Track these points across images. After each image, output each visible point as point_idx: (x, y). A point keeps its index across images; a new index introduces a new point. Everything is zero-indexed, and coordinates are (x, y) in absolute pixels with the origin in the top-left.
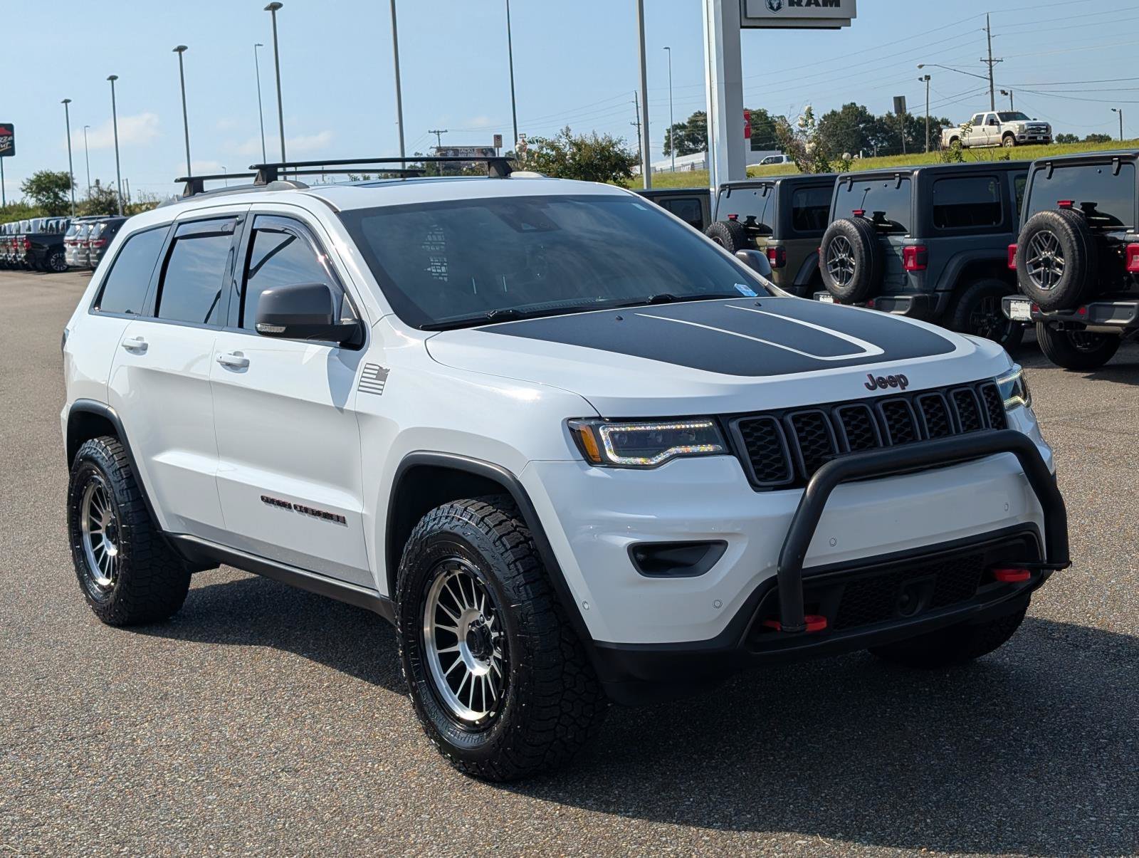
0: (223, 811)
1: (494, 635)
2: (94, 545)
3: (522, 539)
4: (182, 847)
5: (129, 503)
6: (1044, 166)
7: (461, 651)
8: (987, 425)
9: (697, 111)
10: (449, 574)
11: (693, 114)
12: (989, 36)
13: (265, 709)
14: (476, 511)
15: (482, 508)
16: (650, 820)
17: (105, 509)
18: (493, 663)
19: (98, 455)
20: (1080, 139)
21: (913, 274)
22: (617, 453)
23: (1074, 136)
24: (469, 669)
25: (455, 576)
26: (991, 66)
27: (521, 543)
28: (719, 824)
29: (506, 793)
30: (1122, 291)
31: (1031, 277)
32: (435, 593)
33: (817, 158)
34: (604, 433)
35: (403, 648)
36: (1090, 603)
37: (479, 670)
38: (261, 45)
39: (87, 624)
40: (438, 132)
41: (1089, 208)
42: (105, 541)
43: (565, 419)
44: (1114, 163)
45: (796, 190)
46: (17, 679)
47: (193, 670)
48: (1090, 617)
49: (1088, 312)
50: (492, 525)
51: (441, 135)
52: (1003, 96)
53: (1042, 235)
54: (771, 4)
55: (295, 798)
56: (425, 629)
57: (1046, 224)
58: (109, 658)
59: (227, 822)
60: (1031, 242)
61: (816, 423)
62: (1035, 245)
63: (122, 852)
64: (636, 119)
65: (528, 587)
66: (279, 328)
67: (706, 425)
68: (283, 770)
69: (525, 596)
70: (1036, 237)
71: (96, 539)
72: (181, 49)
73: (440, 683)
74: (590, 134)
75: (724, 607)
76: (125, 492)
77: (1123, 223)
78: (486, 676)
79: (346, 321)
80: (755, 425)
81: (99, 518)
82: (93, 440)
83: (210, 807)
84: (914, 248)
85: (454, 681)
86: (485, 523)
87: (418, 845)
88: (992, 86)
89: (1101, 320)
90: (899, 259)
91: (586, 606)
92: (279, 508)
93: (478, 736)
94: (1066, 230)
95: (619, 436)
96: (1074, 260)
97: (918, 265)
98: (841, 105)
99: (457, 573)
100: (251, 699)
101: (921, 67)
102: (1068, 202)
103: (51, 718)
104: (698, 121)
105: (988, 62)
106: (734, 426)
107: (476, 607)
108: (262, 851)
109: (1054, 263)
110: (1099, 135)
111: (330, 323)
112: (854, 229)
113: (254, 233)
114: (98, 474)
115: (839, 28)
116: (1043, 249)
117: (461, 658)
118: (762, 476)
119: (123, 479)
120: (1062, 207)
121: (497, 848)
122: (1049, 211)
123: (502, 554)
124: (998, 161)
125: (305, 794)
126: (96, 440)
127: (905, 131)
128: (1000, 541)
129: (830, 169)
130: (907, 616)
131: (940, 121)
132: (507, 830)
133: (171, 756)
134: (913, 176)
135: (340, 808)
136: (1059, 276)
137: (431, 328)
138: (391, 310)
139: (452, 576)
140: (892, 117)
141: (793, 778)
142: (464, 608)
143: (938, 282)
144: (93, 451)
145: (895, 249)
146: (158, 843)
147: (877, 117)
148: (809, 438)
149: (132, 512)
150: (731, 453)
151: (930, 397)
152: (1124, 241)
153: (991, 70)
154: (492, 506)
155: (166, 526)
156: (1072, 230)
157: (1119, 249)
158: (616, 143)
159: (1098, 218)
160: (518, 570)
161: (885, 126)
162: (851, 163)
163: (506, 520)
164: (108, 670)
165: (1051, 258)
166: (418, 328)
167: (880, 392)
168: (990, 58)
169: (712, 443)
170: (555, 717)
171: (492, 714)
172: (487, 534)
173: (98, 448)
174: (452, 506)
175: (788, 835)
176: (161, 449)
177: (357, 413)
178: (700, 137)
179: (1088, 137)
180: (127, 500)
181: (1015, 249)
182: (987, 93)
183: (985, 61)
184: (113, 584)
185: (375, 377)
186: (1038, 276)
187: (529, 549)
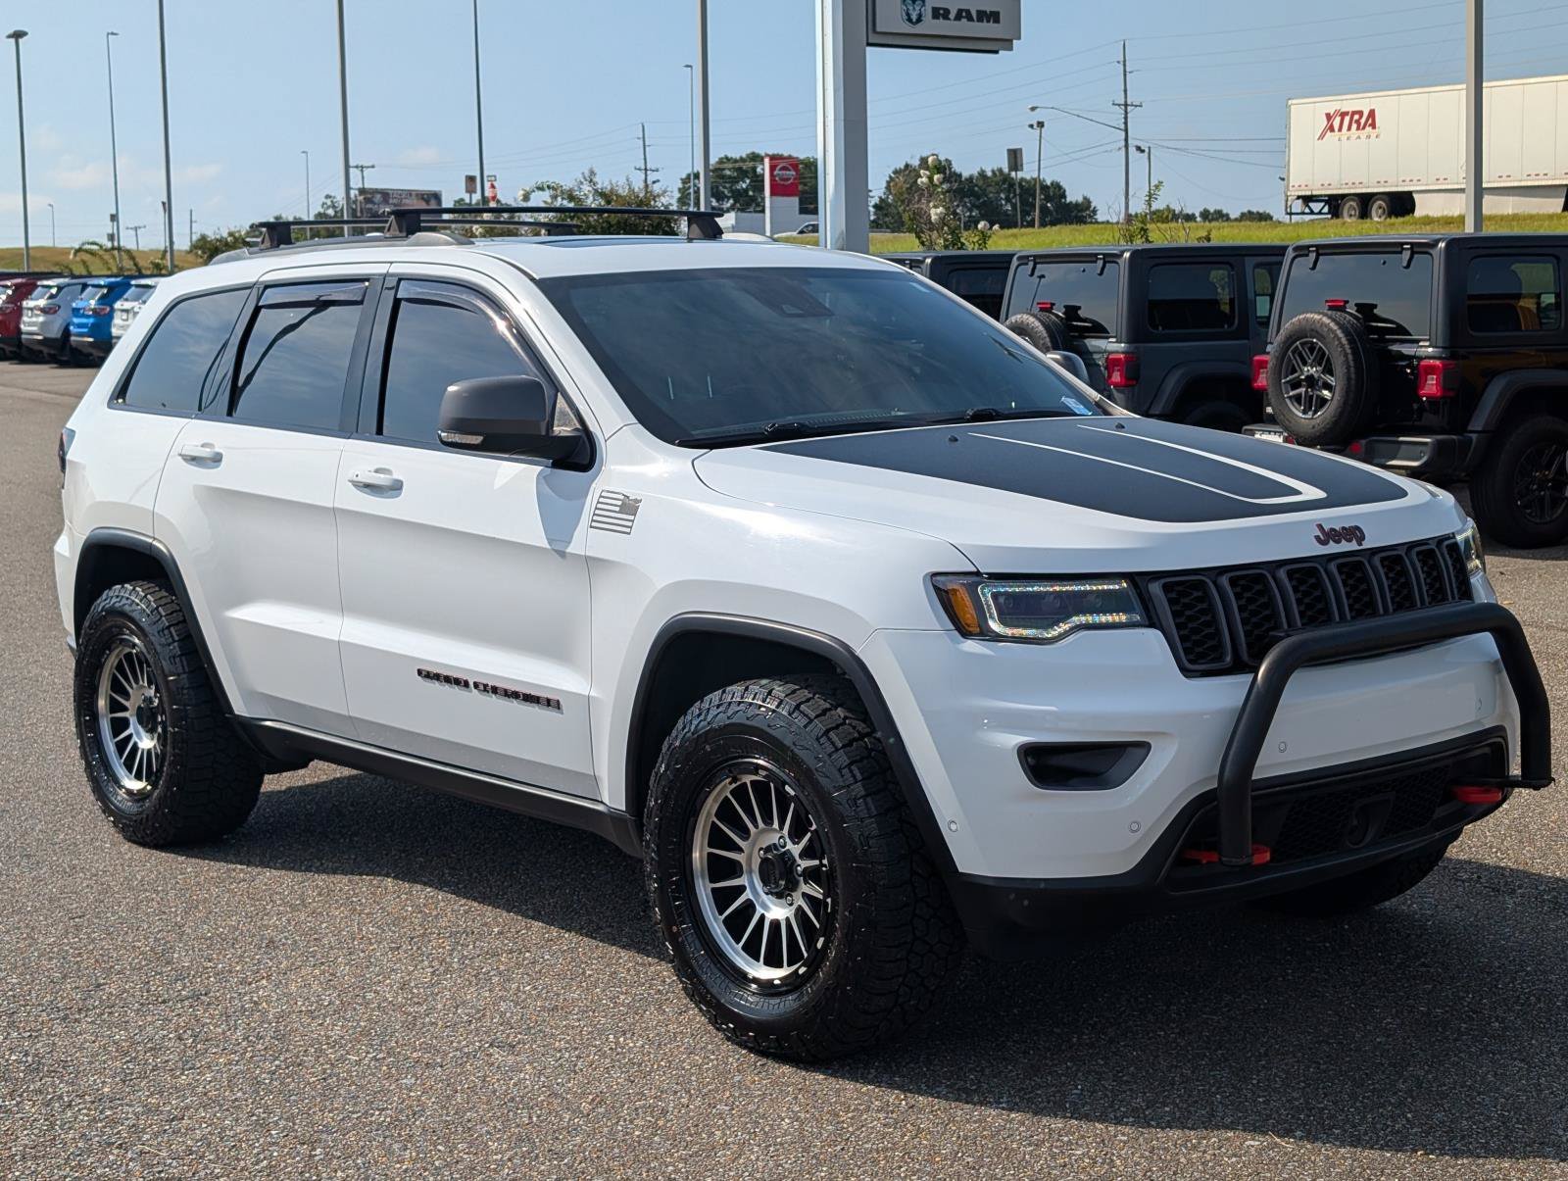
0: (433, 1100)
1: (804, 864)
2: (116, 733)
3: (856, 735)
4: (399, 1149)
5: (185, 676)
6: (1306, 252)
7: (747, 884)
8: (1453, 598)
9: (723, 156)
10: (735, 780)
11: (717, 160)
12: (1125, 71)
13: (426, 963)
14: (787, 696)
15: (794, 692)
16: (1036, 1114)
17: (137, 682)
18: (801, 902)
19: (134, 607)
20: (1232, 216)
21: (1118, 391)
22: (1003, 622)
23: (1225, 212)
24: (760, 910)
25: (745, 784)
26: (1126, 112)
27: (855, 740)
28: (1131, 1119)
29: (822, 1077)
30: (1411, 423)
31: (1288, 401)
32: (711, 806)
33: (946, 228)
34: (986, 594)
35: (659, 880)
36: (1488, 834)
37: (777, 911)
38: (115, 34)
39: (105, 842)
40: (362, 167)
41: (1366, 310)
42: (134, 728)
43: (927, 575)
44: (1404, 252)
45: (952, 271)
46: (41, 918)
47: (294, 908)
48: (1496, 852)
49: (1363, 449)
50: (812, 715)
51: (366, 171)
52: (1138, 154)
53: (1304, 345)
54: (908, 14)
55: (528, 1082)
56: (694, 855)
57: (1313, 330)
58: (163, 891)
59: (447, 1115)
60: (1290, 353)
61: (1258, 587)
62: (1295, 358)
63: (316, 1155)
64: (643, 161)
65: (869, 799)
66: (474, 437)
67: (1117, 587)
68: (491, 1045)
69: (865, 811)
70: (1297, 346)
71: (119, 726)
72: (18, 35)
73: (714, 928)
74: (622, 181)
75: (1143, 830)
76: (177, 660)
77: (1411, 332)
78: (788, 919)
79: (561, 430)
80: (1180, 588)
81: (127, 696)
82: (123, 587)
83: (412, 1094)
84: (1122, 356)
85: (735, 925)
86: (801, 712)
87: (732, 1146)
88: (1126, 140)
89: (1382, 461)
90: (1101, 371)
91: (953, 827)
92: (447, 687)
93: (778, 1001)
94: (1339, 339)
95: (1006, 599)
96: (1349, 379)
97: (1127, 379)
98: (918, 157)
99: (748, 779)
100: (398, 948)
101: (1033, 109)
102: (1340, 301)
103: (119, 973)
104: (724, 169)
105: (1123, 107)
106: (1155, 588)
107: (776, 825)
108: (516, 1154)
109: (1320, 383)
110: (1258, 213)
111: (544, 433)
112: (1041, 328)
113: (397, 303)
114: (132, 633)
115: (996, 52)
116: (1305, 363)
117: (748, 895)
118: (1191, 657)
119: (174, 641)
120: (1331, 308)
121: (843, 1149)
122: (1316, 313)
123: (830, 755)
124: (1196, 244)
125: (539, 1077)
126: (128, 586)
127: (1003, 196)
128: (1462, 752)
129: (963, 244)
130: (1356, 847)
131: (1049, 184)
132: (845, 1126)
133: (321, 1025)
134: (1123, 259)
135: (597, 1096)
136: (1326, 400)
137: (691, 444)
138: (634, 418)
139: (738, 783)
140: (986, 176)
141: (1203, 1060)
142: (756, 827)
143: (1151, 403)
144: (124, 601)
145: (1095, 356)
146: (361, 1143)
147: (966, 174)
148: (1250, 608)
149: (188, 688)
150: (1152, 625)
151: (1389, 557)
152: (1414, 357)
153: (1126, 118)
154: (806, 688)
155: (240, 707)
156: (1348, 340)
157: (1408, 366)
158: (659, 196)
159: (1380, 325)
160: (854, 776)
161: (976, 189)
162: (990, 237)
163: (830, 709)
164: (171, 908)
165: (1316, 376)
166: (674, 444)
167: (1333, 548)
168: (1126, 102)
169: (1125, 611)
170: (900, 976)
171: (802, 971)
172: (805, 727)
173: (133, 598)
174: (747, 689)
175: (1230, 1134)
176: (242, 600)
177: (587, 558)
178: (726, 192)
179: (1242, 214)
180: (180, 670)
181: (1266, 362)
182: (1120, 149)
183: (1119, 105)
184: (149, 788)
185: (617, 509)
186: (1298, 399)
187: (866, 748)
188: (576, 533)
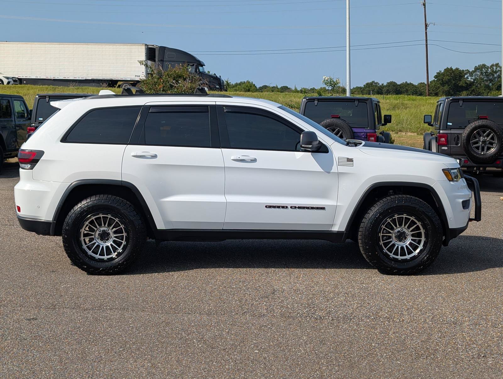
10: (392, 218)
17: (101, 226)
24: (397, 245)
32: (384, 225)
42: (96, 241)
43: (442, 169)
91: (451, 219)
171: (416, 255)
177: (339, 173)
188: (333, 168)
